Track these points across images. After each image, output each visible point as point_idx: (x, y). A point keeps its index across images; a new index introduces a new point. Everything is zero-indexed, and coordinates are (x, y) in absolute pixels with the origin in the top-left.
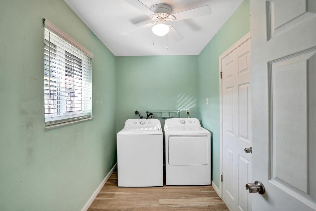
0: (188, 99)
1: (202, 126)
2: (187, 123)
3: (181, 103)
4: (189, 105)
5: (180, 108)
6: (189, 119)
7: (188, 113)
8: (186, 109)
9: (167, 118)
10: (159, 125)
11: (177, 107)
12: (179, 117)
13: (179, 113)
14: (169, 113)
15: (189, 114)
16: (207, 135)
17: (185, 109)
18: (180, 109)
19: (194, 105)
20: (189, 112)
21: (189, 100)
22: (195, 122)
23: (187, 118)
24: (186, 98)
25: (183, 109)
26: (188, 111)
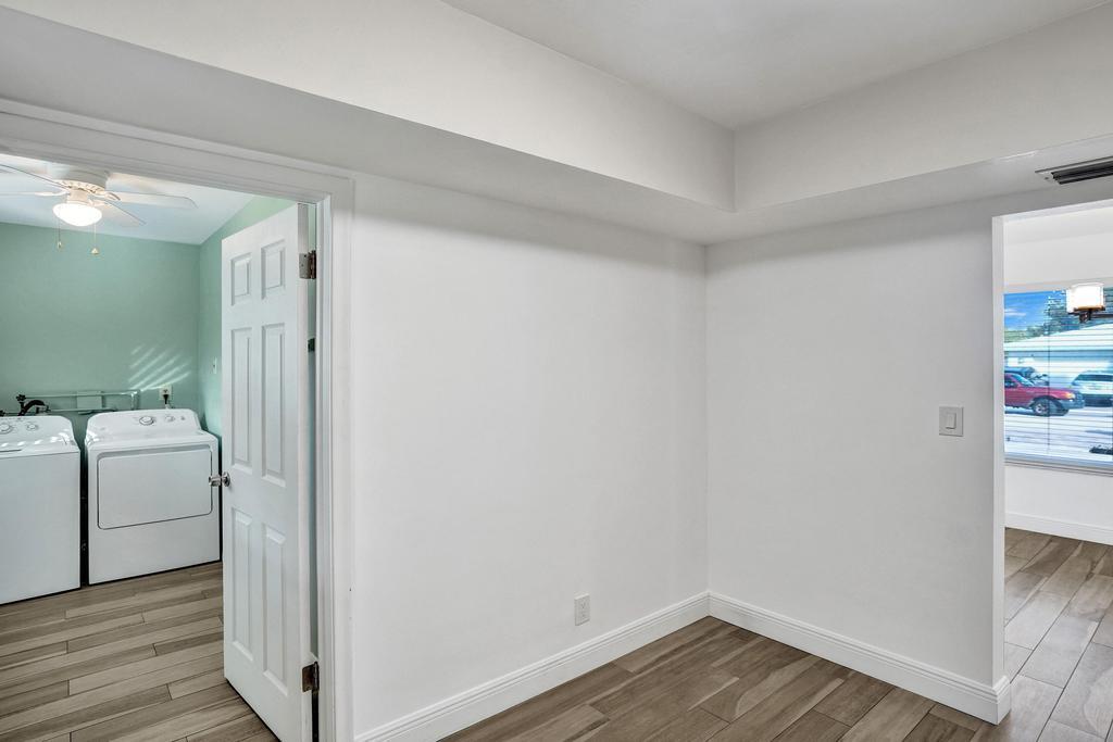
0: (168, 360)
1: (204, 427)
2: (160, 422)
3: (144, 370)
4: (170, 374)
5: (142, 383)
6: (167, 411)
7: (166, 397)
8: (161, 385)
9: (94, 412)
10: (68, 433)
11: (131, 380)
12: (137, 408)
13: (138, 396)
14: (103, 397)
15: (170, 399)
16: (208, 446)
17: (158, 385)
18: (143, 386)
19: (186, 375)
20: (169, 393)
21: (171, 362)
22: (183, 419)
23: (164, 408)
24: (161, 357)
25: (150, 387)
26: (166, 391)
